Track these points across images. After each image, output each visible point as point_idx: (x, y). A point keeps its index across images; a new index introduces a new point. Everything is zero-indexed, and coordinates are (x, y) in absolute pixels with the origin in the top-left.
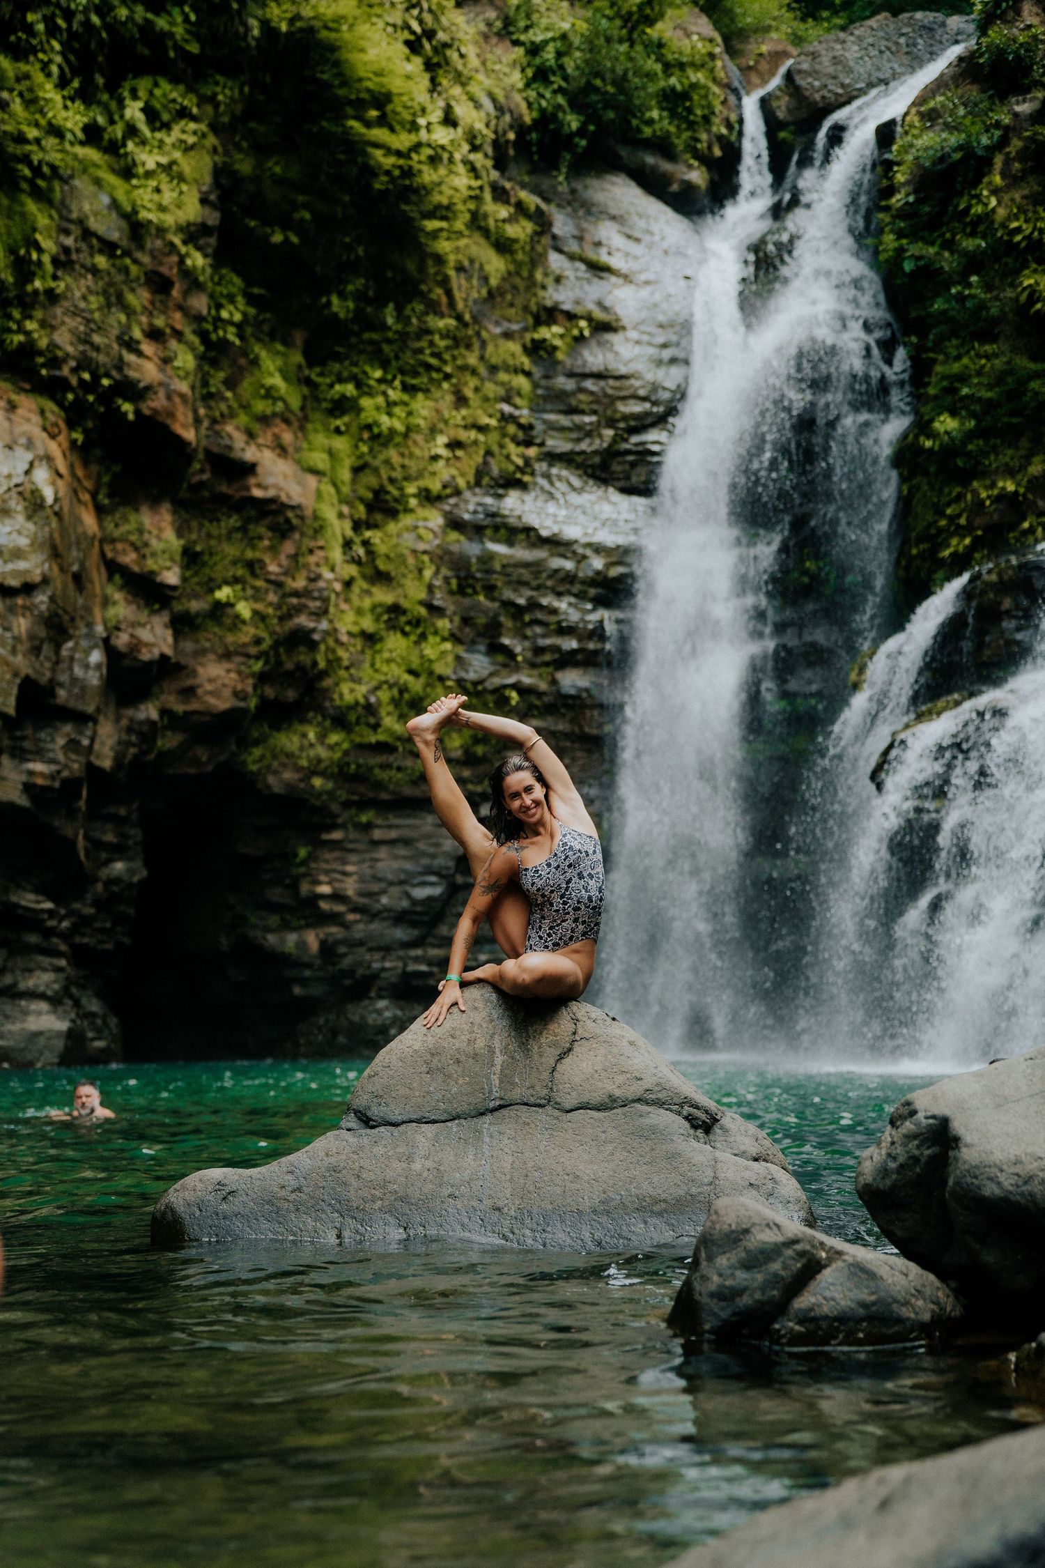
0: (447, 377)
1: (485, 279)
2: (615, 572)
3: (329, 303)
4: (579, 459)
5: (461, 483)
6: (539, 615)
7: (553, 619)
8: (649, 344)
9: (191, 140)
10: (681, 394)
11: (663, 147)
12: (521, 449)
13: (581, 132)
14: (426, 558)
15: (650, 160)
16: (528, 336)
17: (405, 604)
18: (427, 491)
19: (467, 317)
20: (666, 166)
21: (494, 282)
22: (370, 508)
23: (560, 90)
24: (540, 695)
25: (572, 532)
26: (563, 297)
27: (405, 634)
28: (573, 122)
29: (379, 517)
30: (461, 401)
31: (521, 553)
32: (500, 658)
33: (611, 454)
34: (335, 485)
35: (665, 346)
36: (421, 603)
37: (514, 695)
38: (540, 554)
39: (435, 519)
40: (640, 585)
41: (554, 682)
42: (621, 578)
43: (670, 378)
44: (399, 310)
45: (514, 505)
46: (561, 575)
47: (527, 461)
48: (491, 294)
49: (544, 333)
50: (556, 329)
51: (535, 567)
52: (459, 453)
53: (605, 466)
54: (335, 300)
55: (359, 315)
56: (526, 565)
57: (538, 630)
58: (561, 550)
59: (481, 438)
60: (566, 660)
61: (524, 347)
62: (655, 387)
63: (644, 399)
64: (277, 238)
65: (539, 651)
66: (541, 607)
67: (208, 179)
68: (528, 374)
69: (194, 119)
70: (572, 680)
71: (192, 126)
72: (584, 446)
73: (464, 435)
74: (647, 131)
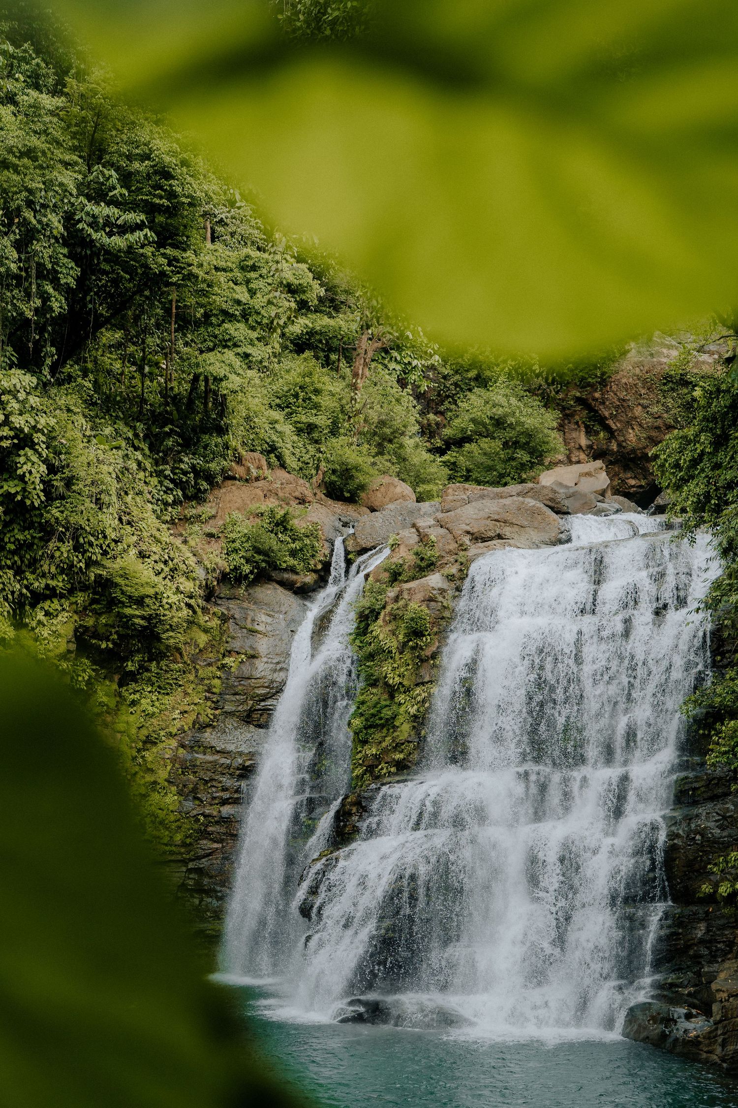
0: (180, 686)
1: (198, 646)
2: (248, 763)
3: (127, 665)
4: (237, 714)
5: (186, 728)
6: (214, 783)
7: (220, 785)
8: (271, 663)
9: (65, 620)
10: (284, 683)
11: (292, 570)
12: (213, 711)
13: (251, 572)
14: (168, 761)
15: (286, 576)
16: (219, 663)
17: (159, 781)
18: (171, 733)
19: (189, 662)
20: (294, 577)
21: (201, 646)
22: (145, 742)
23: (243, 557)
24: (214, 817)
25: (231, 747)
26: (236, 645)
27: (159, 793)
28: (247, 569)
29: (149, 746)
30: (186, 694)
31: (209, 758)
32: (197, 802)
33: (251, 711)
34: (128, 736)
35: (278, 663)
36: (166, 780)
37: (202, 818)
38: (216, 757)
39: (174, 743)
40: (259, 769)
41: (220, 812)
42: (251, 766)
43: (279, 677)
44: (158, 663)
45: (209, 736)
46: (225, 766)
47: (215, 716)
48: (201, 651)
49: (227, 660)
50: (232, 659)
51: (214, 763)
52: (186, 715)
53: (248, 716)
54: (130, 663)
55: (141, 667)
56: (210, 762)
57: (214, 789)
58: (225, 755)
59: (195, 708)
60: (224, 802)
61: (218, 668)
62: (272, 682)
63: (267, 687)
64: (104, 646)
65: (214, 798)
66: (215, 780)
67: (72, 633)
68: (219, 678)
69: (67, 612)
70: (226, 810)
71: (66, 614)
72: (240, 708)
73: (187, 708)
74: (284, 565)
